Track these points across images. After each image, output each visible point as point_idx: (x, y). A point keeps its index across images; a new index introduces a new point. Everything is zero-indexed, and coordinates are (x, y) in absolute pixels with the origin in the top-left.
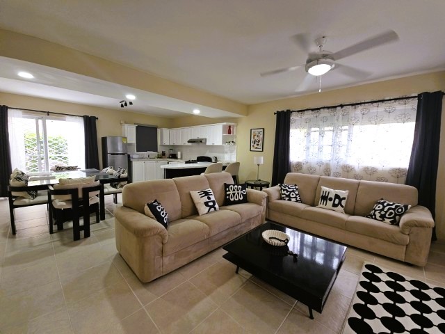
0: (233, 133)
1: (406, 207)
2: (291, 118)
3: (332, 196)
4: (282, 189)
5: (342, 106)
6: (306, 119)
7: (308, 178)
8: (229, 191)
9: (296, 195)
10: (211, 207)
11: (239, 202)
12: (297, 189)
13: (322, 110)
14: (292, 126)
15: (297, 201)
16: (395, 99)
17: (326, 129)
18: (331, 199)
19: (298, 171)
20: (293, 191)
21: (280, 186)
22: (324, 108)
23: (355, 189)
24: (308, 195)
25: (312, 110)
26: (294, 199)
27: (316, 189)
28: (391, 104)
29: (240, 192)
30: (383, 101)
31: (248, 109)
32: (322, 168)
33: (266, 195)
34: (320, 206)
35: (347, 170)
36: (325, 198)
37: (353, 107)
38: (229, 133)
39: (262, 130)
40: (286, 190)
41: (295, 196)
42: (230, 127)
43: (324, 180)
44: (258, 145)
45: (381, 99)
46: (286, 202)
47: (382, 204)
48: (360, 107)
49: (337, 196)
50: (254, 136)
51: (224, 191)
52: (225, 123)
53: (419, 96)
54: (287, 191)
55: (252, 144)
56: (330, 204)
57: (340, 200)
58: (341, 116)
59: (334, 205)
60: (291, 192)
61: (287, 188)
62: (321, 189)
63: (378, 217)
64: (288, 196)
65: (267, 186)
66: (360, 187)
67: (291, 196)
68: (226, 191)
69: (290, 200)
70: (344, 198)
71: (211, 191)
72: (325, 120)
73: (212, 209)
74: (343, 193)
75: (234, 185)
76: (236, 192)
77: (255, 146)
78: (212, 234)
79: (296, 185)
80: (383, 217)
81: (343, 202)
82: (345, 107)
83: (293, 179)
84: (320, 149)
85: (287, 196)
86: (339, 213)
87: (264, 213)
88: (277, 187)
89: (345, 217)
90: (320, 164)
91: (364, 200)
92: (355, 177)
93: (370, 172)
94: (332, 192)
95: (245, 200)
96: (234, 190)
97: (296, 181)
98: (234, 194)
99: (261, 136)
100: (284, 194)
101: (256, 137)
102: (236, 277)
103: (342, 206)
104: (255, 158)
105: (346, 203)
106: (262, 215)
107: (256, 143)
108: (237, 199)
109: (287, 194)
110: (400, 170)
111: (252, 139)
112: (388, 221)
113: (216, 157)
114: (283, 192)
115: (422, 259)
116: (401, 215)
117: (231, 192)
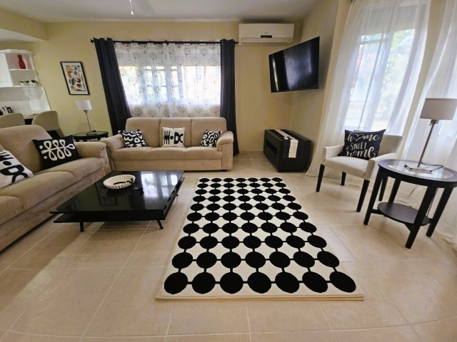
0: (30, 67)
1: (219, 132)
2: (116, 50)
3: (172, 134)
4: (123, 136)
5: (167, 43)
6: (134, 54)
7: (150, 121)
8: (44, 148)
9: (141, 140)
10: (15, 175)
11: (67, 160)
12: (140, 134)
13: (149, 44)
14: (119, 61)
15: (143, 146)
16: (207, 43)
17: (158, 68)
18: (172, 138)
19: (139, 115)
20: (137, 136)
21: (121, 133)
22: (150, 42)
23: (189, 125)
24: (152, 138)
25: (139, 43)
26: (140, 145)
27: (159, 131)
28: (205, 47)
29: (65, 148)
30: (198, 43)
31: (47, 29)
32: (162, 109)
33: (105, 145)
34: (165, 145)
35: (182, 110)
36: (167, 137)
37: (177, 45)
38: (22, 66)
39: (79, 64)
40: (129, 136)
41: (139, 141)
42: (20, 57)
43: (164, 121)
44: (79, 85)
45: (197, 41)
46: (131, 149)
47: (207, 134)
48: (183, 46)
49: (176, 134)
50: (69, 72)
51: (36, 151)
52: (8, 51)
53: (221, 42)
54: (130, 138)
55: (70, 85)
56: (172, 141)
57: (179, 137)
58: (168, 54)
59: (176, 142)
60: (134, 138)
61: (129, 134)
62: (162, 130)
63: (205, 145)
64: (133, 142)
65: (106, 135)
66: (193, 123)
67: (136, 142)
68: (41, 150)
69: (135, 146)
70: (182, 135)
71: (8, 153)
72: (153, 56)
73: (20, 177)
74: (181, 130)
75: (51, 141)
76: (58, 148)
77: (75, 86)
78: (28, 206)
79: (138, 130)
80: (208, 143)
81: (182, 138)
82: (170, 44)
83: (135, 124)
84: (156, 89)
85: (131, 143)
86: (180, 148)
87: (108, 166)
88: (119, 136)
89: (184, 150)
90: (159, 105)
91: (196, 133)
92: (189, 116)
93: (198, 111)
94: (172, 131)
95: (76, 155)
96: (53, 147)
97: (138, 126)
98: (55, 152)
99: (81, 73)
100: (128, 141)
101: (72, 74)
102: (82, 235)
103: (182, 142)
104: (77, 102)
105: (184, 138)
106: (105, 168)
107: (75, 83)
108: (64, 157)
109: (131, 140)
110: (216, 107)
111: (68, 78)
112: (210, 145)
113: (8, 108)
114: (126, 140)
115: (229, 165)
116: (217, 139)
117: (50, 150)
